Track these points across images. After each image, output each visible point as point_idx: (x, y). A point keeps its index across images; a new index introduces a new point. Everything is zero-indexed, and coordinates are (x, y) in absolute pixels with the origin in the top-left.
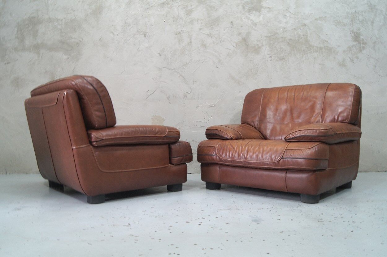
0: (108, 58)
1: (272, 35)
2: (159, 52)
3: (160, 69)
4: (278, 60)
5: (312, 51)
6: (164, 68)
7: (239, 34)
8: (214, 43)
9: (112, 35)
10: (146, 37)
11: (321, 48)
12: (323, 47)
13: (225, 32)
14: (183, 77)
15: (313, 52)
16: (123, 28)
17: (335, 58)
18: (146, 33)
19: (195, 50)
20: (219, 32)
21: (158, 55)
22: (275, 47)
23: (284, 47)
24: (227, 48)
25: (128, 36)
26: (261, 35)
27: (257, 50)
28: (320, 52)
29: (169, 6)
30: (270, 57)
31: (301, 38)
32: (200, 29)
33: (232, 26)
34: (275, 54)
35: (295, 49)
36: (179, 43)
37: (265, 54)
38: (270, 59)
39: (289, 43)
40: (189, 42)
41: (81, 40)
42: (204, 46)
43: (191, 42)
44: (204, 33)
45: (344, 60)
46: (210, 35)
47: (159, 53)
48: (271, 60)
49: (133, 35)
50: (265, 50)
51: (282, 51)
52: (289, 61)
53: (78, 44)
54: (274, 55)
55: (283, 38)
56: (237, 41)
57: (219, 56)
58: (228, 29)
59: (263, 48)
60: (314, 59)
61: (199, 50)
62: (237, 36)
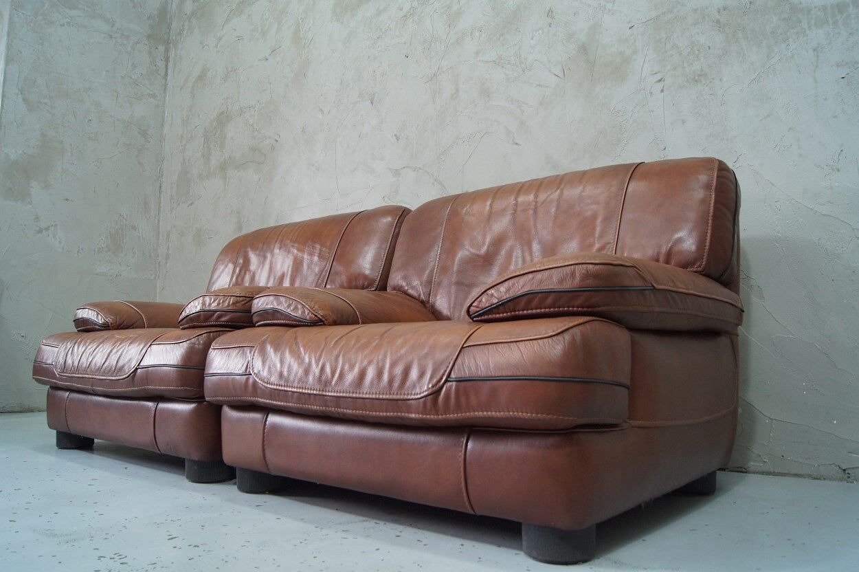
1: (664, 13)
2: (395, 133)
3: (396, 173)
4: (687, 84)
5: (806, 26)
6: (404, 167)
7: (570, 37)
8: (508, 80)
10: (374, 104)
11: (841, 8)
13: (533, 42)
14: (440, 183)
15: (809, 27)
16: (337, 96)
18: (374, 94)
19: (466, 108)
20: (520, 48)
21: (393, 140)
22: (674, 46)
23: (702, 39)
24: (540, 85)
25: (344, 110)
26: (629, 22)
27: (618, 69)
28: (835, 23)
29: (416, 18)
30: (660, 81)
32: (477, 53)
33: (549, 20)
34: (675, 69)
35: (740, 35)
36: (434, 101)
37: (643, 76)
38: (660, 86)
39: (718, 21)
40: (454, 91)
41: (277, 138)
42: (486, 93)
43: (457, 91)
44: (486, 59)
46: (498, 63)
47: (395, 135)
48: (662, 91)
49: (352, 106)
50: (644, 64)
51: (697, 52)
52: (721, 80)
54: (671, 72)
55: (699, 12)
56: (563, 59)
57: (521, 110)
58: (540, 31)
59: (635, 60)
60: (814, 50)
61: (475, 105)
62: (563, 43)
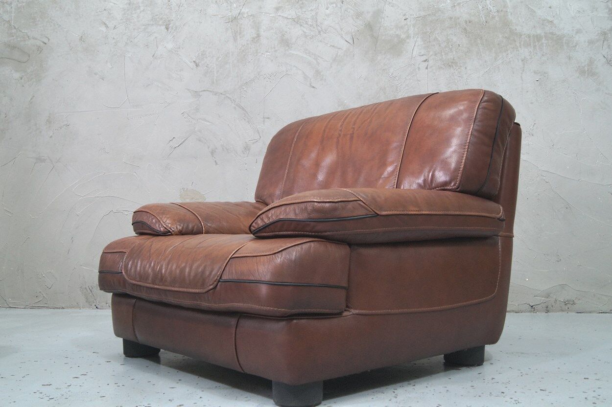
0: (96, 74)
1: (429, 15)
2: (194, 60)
3: (197, 94)
4: (442, 66)
5: (518, 45)
6: (204, 91)
7: (359, 15)
8: (306, 37)
9: (103, 29)
10: (169, 30)
11: (538, 38)
12: (543, 34)
13: (328, 12)
14: (243, 109)
15: (520, 46)
16: (124, 14)
17: (570, 58)
18: (169, 21)
19: (267, 52)
20: (317, 14)
21: (192, 65)
22: (436, 39)
23: (455, 39)
24: (333, 46)
25: (134, 29)
26: (405, 15)
27: (396, 47)
28: (535, 46)
30: (425, 61)
31: (493, 17)
32: (277, 9)
34: (436, 55)
36: (235, 40)
37: (415, 53)
38: (426, 64)
39: (465, 29)
40: (255, 36)
41: (46, 40)
42: (285, 42)
43: (258, 36)
44: (286, 16)
45: (591, 62)
46: (297, 21)
47: (195, 62)
48: (427, 68)
49: (143, 27)
50: (415, 47)
51: (451, 47)
52: (466, 68)
53: (40, 49)
54: (434, 57)
55: (453, 20)
56: (353, 31)
57: (317, 62)
58: (334, 5)
59: (408, 43)
60: (522, 61)
61: (276, 51)
62: (353, 19)
